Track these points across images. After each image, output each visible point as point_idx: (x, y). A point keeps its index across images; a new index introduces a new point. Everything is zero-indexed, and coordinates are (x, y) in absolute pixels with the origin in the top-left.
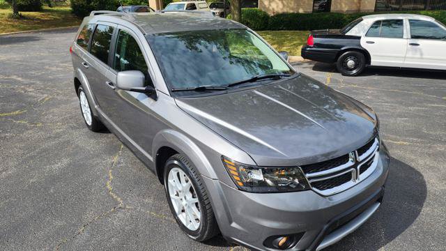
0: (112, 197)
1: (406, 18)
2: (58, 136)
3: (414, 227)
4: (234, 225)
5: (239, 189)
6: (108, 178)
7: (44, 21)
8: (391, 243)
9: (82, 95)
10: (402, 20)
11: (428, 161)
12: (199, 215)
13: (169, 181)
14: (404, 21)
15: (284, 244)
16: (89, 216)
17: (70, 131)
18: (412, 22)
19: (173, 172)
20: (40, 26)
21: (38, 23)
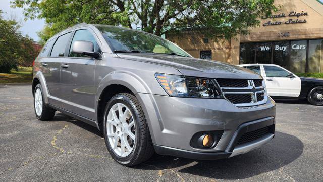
0: (55, 148)
4: (165, 131)
5: (169, 96)
7: (10, 79)
9: (38, 92)
10: (259, 67)
13: (108, 121)
14: (261, 67)
19: (112, 111)
20: (7, 81)
21: (6, 80)
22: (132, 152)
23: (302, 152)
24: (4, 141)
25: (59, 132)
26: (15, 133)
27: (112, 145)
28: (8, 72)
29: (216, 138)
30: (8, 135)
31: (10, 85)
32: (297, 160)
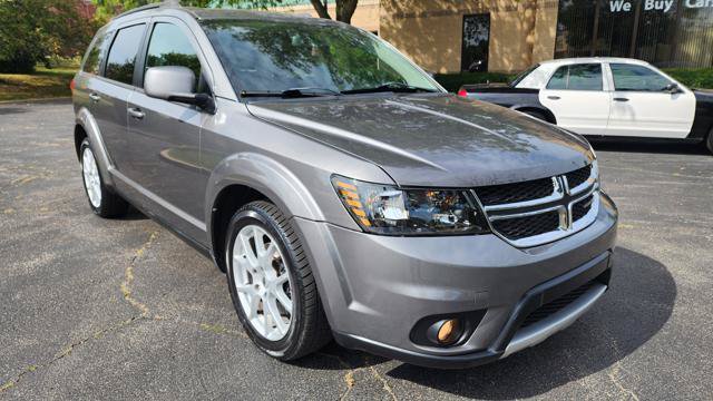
0: (130, 304)
1: (605, 63)
2: (40, 224)
3: (664, 332)
4: (355, 306)
5: (364, 232)
6: (124, 278)
7: (35, 88)
8: (632, 355)
9: (88, 155)
10: (599, 65)
11: (669, 247)
12: (289, 305)
13: (235, 257)
14: (603, 66)
15: (448, 336)
16: (84, 330)
17: (62, 218)
18: (615, 68)
19: (242, 238)
20: (29, 94)
21: (26, 90)
22: (287, 335)
23: (670, 312)
24: (23, 281)
25: (140, 252)
26: (48, 257)
27: (247, 309)
28: (29, 70)
29: (468, 323)
30: (31, 264)
31: (35, 102)
32: (656, 339)
